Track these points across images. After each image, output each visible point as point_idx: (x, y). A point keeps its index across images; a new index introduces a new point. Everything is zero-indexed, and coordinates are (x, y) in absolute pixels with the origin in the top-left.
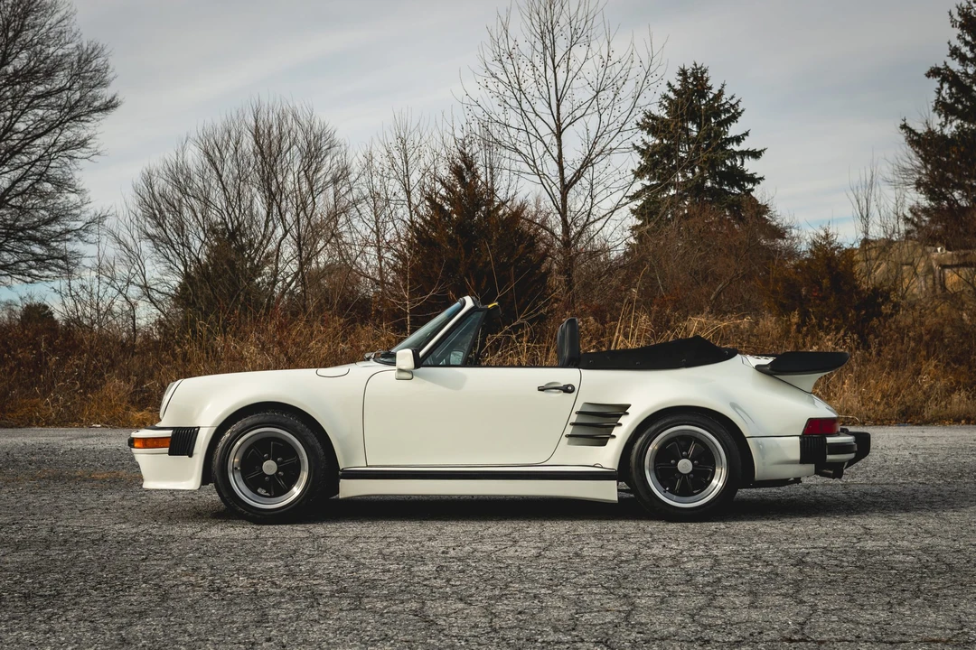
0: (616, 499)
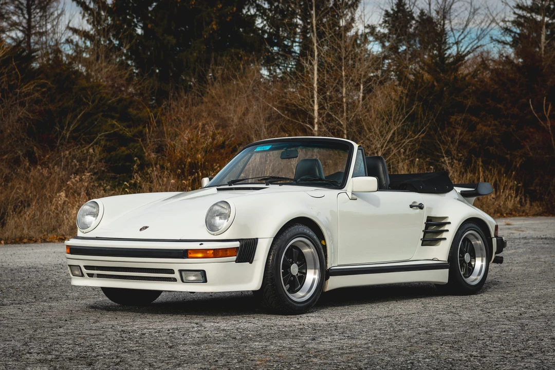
0: (447, 282)
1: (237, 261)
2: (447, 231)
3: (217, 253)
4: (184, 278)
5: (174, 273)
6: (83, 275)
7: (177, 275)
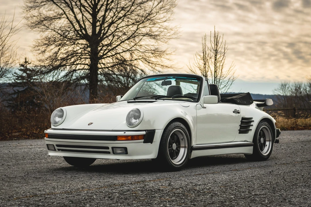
0: (252, 153)
1: (144, 142)
2: (252, 125)
3: (133, 138)
4: (115, 152)
5: (109, 149)
6: (55, 150)
7: (110, 150)
